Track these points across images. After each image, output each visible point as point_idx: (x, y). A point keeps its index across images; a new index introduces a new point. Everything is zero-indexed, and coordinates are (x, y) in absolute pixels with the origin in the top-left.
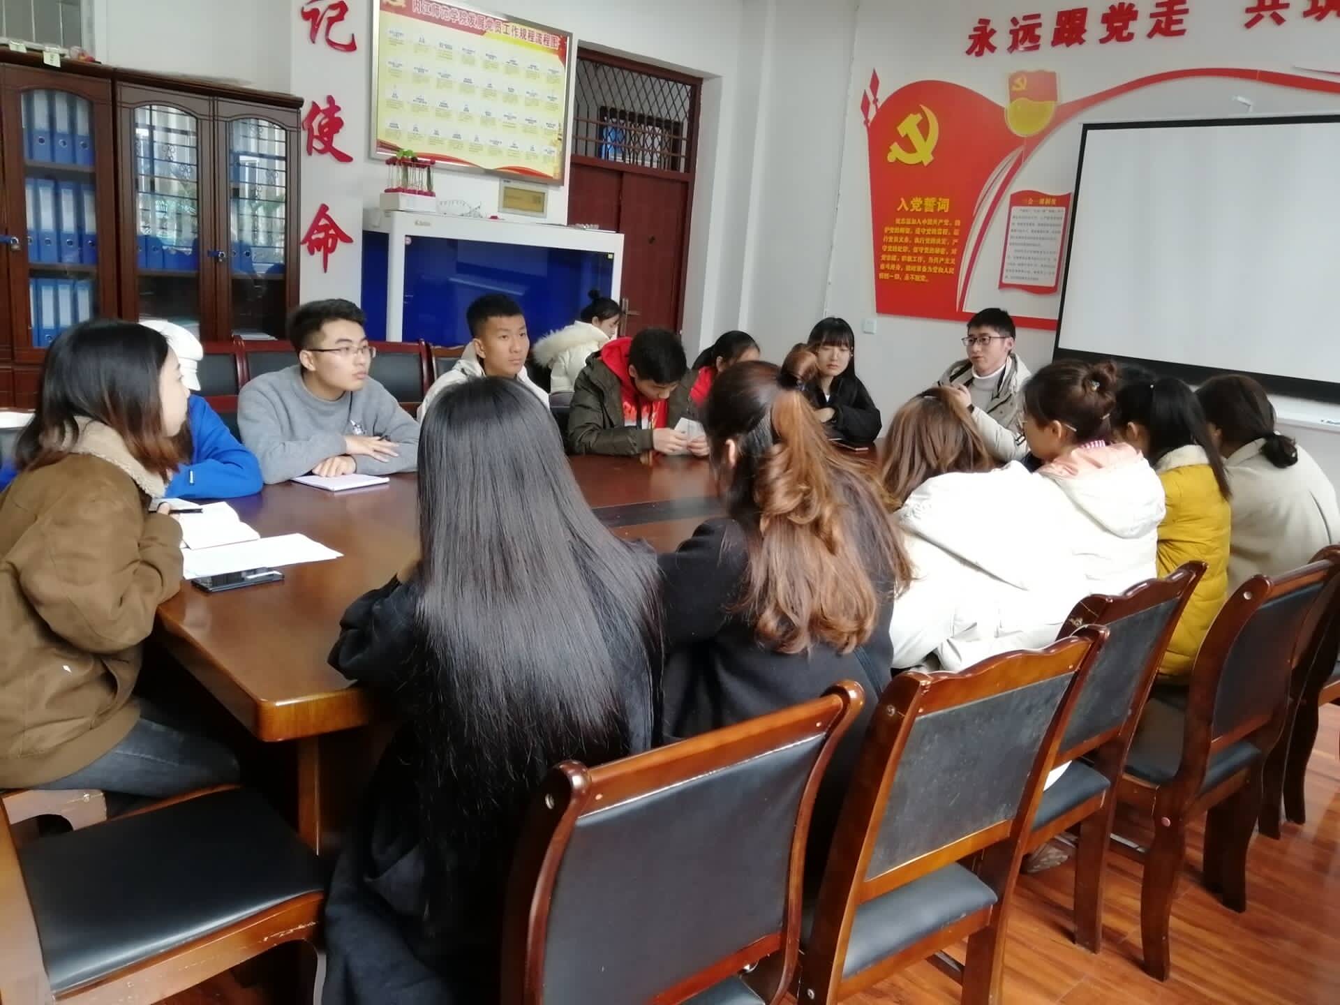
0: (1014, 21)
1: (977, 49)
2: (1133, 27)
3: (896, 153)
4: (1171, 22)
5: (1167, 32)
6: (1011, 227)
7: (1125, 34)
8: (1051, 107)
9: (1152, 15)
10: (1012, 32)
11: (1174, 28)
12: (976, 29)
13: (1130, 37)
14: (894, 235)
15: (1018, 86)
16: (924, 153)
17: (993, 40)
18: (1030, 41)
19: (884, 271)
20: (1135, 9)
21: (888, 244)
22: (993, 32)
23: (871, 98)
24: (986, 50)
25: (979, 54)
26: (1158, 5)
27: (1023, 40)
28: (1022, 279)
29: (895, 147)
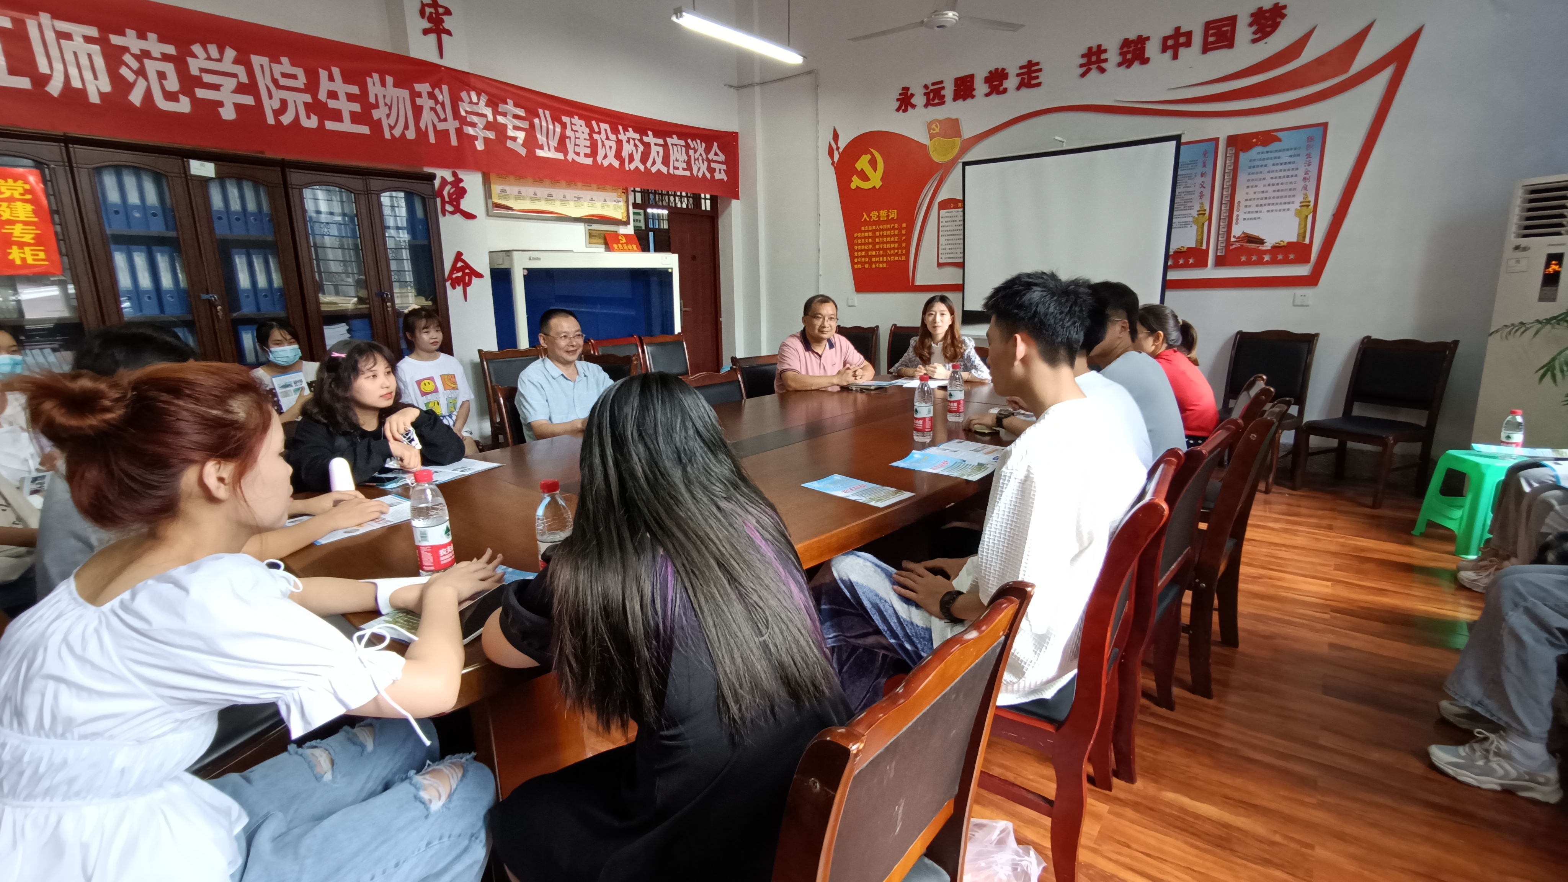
0: (926, 87)
1: (903, 108)
2: (1006, 84)
3: (856, 182)
4: (1032, 78)
5: (1029, 86)
6: (941, 224)
7: (1001, 89)
8: (958, 141)
9: (1018, 75)
10: (925, 94)
11: (1034, 82)
12: (900, 94)
13: (1005, 91)
14: (861, 238)
15: (934, 130)
16: (876, 180)
17: (913, 101)
18: (938, 99)
19: (856, 263)
20: (1006, 72)
21: (858, 244)
22: (912, 95)
23: (834, 146)
24: (909, 108)
25: (905, 111)
26: (1021, 68)
27: (933, 99)
28: (952, 259)
29: (855, 178)
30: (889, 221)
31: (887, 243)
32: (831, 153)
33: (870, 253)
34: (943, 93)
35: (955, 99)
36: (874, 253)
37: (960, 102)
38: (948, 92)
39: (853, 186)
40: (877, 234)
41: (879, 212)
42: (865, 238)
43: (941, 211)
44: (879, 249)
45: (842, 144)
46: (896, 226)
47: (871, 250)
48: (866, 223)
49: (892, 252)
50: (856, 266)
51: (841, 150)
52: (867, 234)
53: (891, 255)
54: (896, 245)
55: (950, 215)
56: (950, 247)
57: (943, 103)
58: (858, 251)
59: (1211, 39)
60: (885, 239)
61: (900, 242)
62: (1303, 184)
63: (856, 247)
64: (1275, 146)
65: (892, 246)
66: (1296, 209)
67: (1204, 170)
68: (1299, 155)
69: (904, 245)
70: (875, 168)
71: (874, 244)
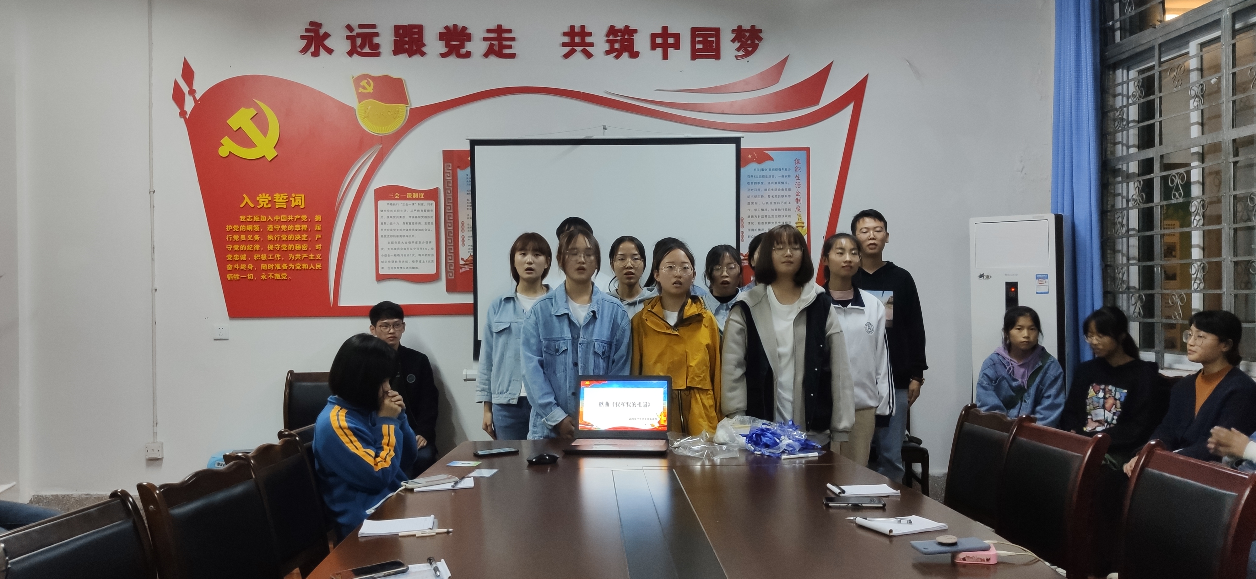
0: (349, 28)
1: (312, 49)
2: (469, 46)
3: (227, 147)
4: (503, 47)
5: (501, 55)
6: (380, 221)
7: (463, 51)
8: (403, 109)
9: (485, 39)
10: (348, 37)
11: (506, 51)
12: (307, 30)
13: (468, 55)
14: (239, 233)
15: (364, 88)
16: (265, 147)
17: (328, 43)
18: (370, 48)
19: (230, 272)
20: (468, 31)
21: (234, 242)
22: (327, 35)
23: (185, 88)
24: (322, 51)
25: (316, 54)
26: (489, 31)
27: (362, 46)
28: (400, 270)
29: (226, 141)
30: (289, 209)
31: (287, 242)
32: (178, 97)
33: (256, 257)
34: (376, 40)
35: (396, 52)
36: (264, 257)
37: (403, 57)
38: (386, 40)
39: (223, 152)
40: (270, 228)
41: (271, 195)
42: (247, 232)
43: (380, 203)
44: (274, 251)
45: (202, 86)
46: (304, 218)
47: (258, 252)
48: (247, 210)
49: (298, 256)
50: (229, 277)
51: (198, 96)
52: (250, 228)
53: (295, 261)
54: (305, 247)
55: (393, 208)
56: (397, 252)
57: (378, 55)
58: (233, 252)
59: (699, 46)
60: (284, 237)
61: (310, 242)
63: (229, 247)
64: (767, 164)
65: (298, 247)
68: (789, 176)
69: (318, 246)
70: (264, 128)
71: (264, 242)
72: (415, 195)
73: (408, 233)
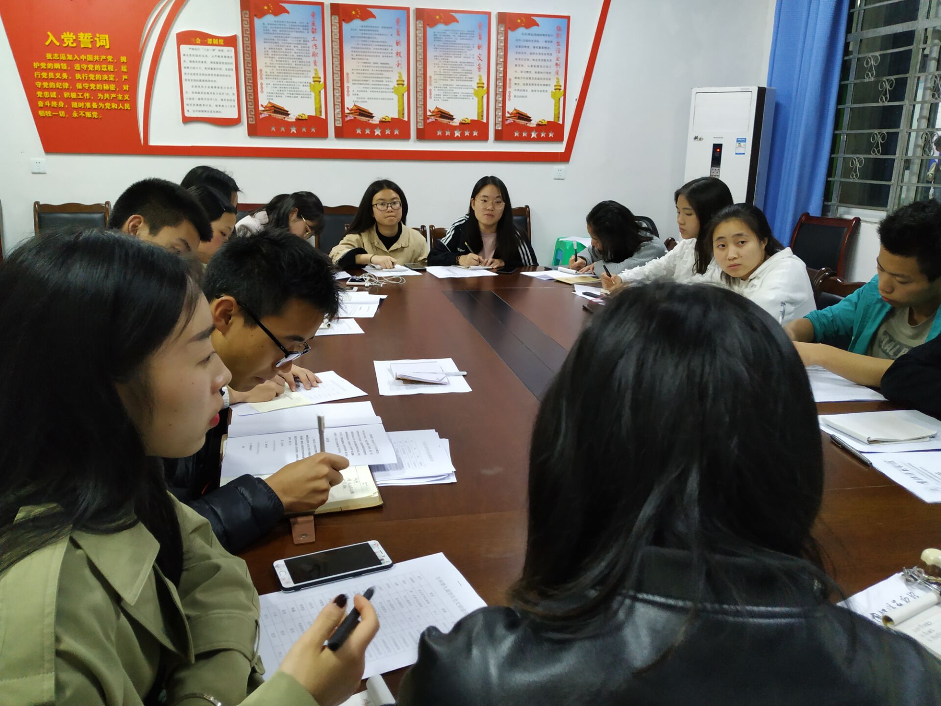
6: (183, 64)
14: (47, 70)
19: (43, 108)
21: (43, 80)
28: (204, 113)
30: (94, 49)
31: (96, 82)
33: (66, 95)
36: (74, 95)
40: (77, 67)
41: (76, 34)
42: (55, 71)
43: (182, 47)
46: (110, 58)
48: (52, 48)
49: (107, 96)
50: (41, 113)
52: (57, 66)
53: (104, 101)
55: (195, 52)
56: (200, 96)
58: (43, 89)
60: (92, 77)
61: (119, 83)
62: (556, 69)
63: (39, 84)
64: (534, 29)
65: (106, 87)
66: (552, 92)
67: (480, 42)
68: (552, 42)
69: (126, 87)
71: (73, 81)
72: (216, 41)
73: (210, 78)
